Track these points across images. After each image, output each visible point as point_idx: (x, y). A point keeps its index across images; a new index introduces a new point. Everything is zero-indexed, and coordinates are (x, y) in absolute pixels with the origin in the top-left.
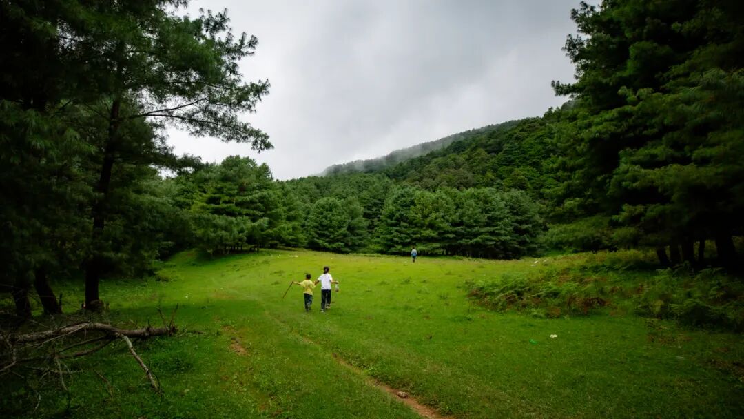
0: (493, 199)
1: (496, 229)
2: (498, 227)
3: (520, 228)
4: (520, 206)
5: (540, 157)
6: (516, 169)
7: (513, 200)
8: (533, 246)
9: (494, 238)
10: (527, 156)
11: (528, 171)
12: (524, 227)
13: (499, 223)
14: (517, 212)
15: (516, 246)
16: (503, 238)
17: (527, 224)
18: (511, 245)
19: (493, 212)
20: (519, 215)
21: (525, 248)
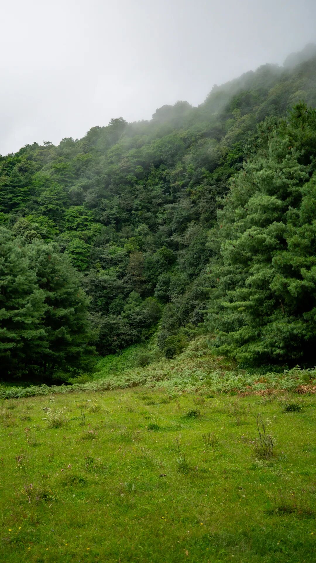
0: (10, 249)
1: (16, 315)
2: (22, 311)
3: (54, 315)
4: (54, 271)
5: (59, 202)
6: (22, 219)
7: (41, 258)
8: (74, 349)
9: (12, 335)
10: (40, 200)
11: (41, 223)
12: (62, 312)
13: (21, 301)
14: (49, 282)
15: (48, 351)
16: (28, 334)
17: (65, 307)
18: (39, 350)
19: (9, 277)
20: (51, 289)
21: (62, 354)
